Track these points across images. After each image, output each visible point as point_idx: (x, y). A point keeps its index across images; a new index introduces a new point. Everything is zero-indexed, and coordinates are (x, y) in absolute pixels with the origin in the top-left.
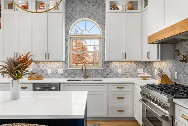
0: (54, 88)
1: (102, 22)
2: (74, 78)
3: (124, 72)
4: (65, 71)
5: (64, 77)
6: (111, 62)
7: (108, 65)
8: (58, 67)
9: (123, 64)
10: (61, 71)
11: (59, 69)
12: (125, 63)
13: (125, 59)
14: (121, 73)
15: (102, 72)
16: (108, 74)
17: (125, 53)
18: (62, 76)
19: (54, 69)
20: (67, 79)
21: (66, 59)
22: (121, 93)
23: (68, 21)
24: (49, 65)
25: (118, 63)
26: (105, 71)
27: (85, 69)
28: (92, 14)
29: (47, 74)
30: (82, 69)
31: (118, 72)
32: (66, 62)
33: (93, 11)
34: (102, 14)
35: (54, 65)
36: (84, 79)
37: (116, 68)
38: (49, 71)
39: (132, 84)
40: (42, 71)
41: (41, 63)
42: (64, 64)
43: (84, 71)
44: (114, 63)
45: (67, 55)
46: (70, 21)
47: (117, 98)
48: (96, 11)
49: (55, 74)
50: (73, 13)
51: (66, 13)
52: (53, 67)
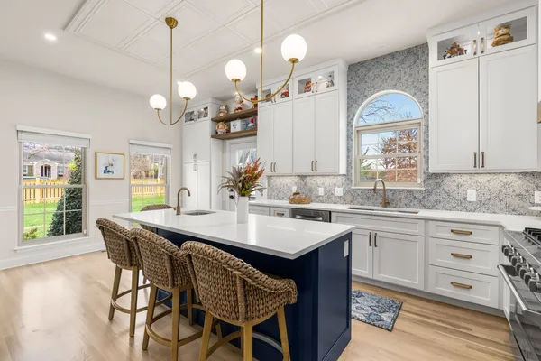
0: (321, 218)
1: (422, 92)
2: (362, 205)
3: (484, 199)
4: (347, 192)
5: (345, 202)
6: (447, 175)
7: (439, 181)
8: (335, 185)
9: (482, 179)
10: (339, 191)
11: (336, 188)
12: (488, 177)
13: (483, 166)
14: (474, 200)
15: (424, 197)
16: (438, 201)
17: (483, 153)
18: (342, 200)
19: (328, 188)
20: (349, 206)
21: (348, 171)
22: (462, 246)
23: (352, 102)
24: (319, 180)
25: (465, 178)
26: (430, 193)
27: (385, 190)
28: (400, 79)
29: (317, 197)
30: (374, 190)
31: (465, 199)
32: (348, 176)
33: (403, 73)
34: (422, 73)
35: (329, 181)
36: (381, 208)
37: (462, 189)
38: (321, 192)
39: (497, 228)
40: (311, 190)
41: (308, 178)
42: (344, 178)
43: (381, 193)
44: (455, 178)
45: (351, 163)
46: (356, 102)
47: (452, 254)
48: (408, 72)
49: (329, 196)
50: (362, 86)
51: (348, 89)
52: (327, 184)
